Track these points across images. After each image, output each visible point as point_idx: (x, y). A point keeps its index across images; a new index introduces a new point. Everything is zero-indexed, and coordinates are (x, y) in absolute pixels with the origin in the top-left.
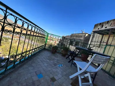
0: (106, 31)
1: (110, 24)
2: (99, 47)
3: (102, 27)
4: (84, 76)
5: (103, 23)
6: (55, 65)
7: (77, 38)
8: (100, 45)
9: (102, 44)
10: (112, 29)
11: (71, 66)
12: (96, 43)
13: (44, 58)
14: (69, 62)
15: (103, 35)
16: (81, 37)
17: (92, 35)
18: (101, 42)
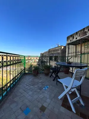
0: (78, 42)
1: (79, 34)
2: (76, 57)
3: (73, 38)
4: (71, 91)
5: (73, 34)
6: (41, 89)
7: (55, 52)
8: (76, 55)
9: (77, 54)
10: (81, 39)
11: (57, 84)
12: (72, 54)
13: (27, 86)
14: (54, 80)
15: (76, 45)
16: (58, 50)
17: (67, 47)
18: (76, 52)
